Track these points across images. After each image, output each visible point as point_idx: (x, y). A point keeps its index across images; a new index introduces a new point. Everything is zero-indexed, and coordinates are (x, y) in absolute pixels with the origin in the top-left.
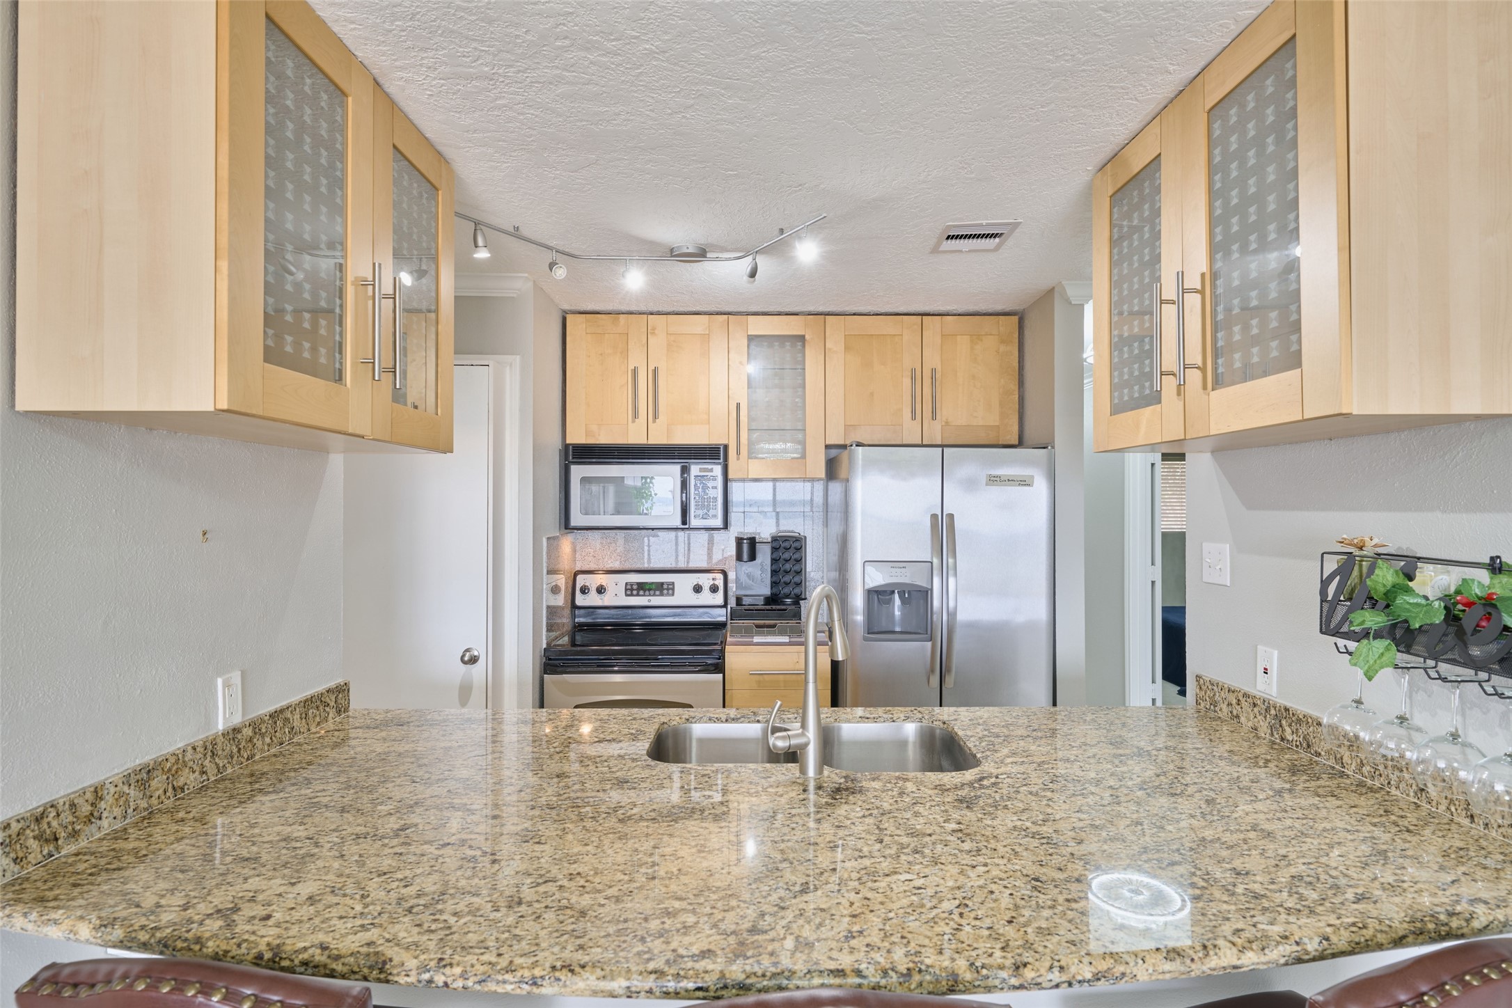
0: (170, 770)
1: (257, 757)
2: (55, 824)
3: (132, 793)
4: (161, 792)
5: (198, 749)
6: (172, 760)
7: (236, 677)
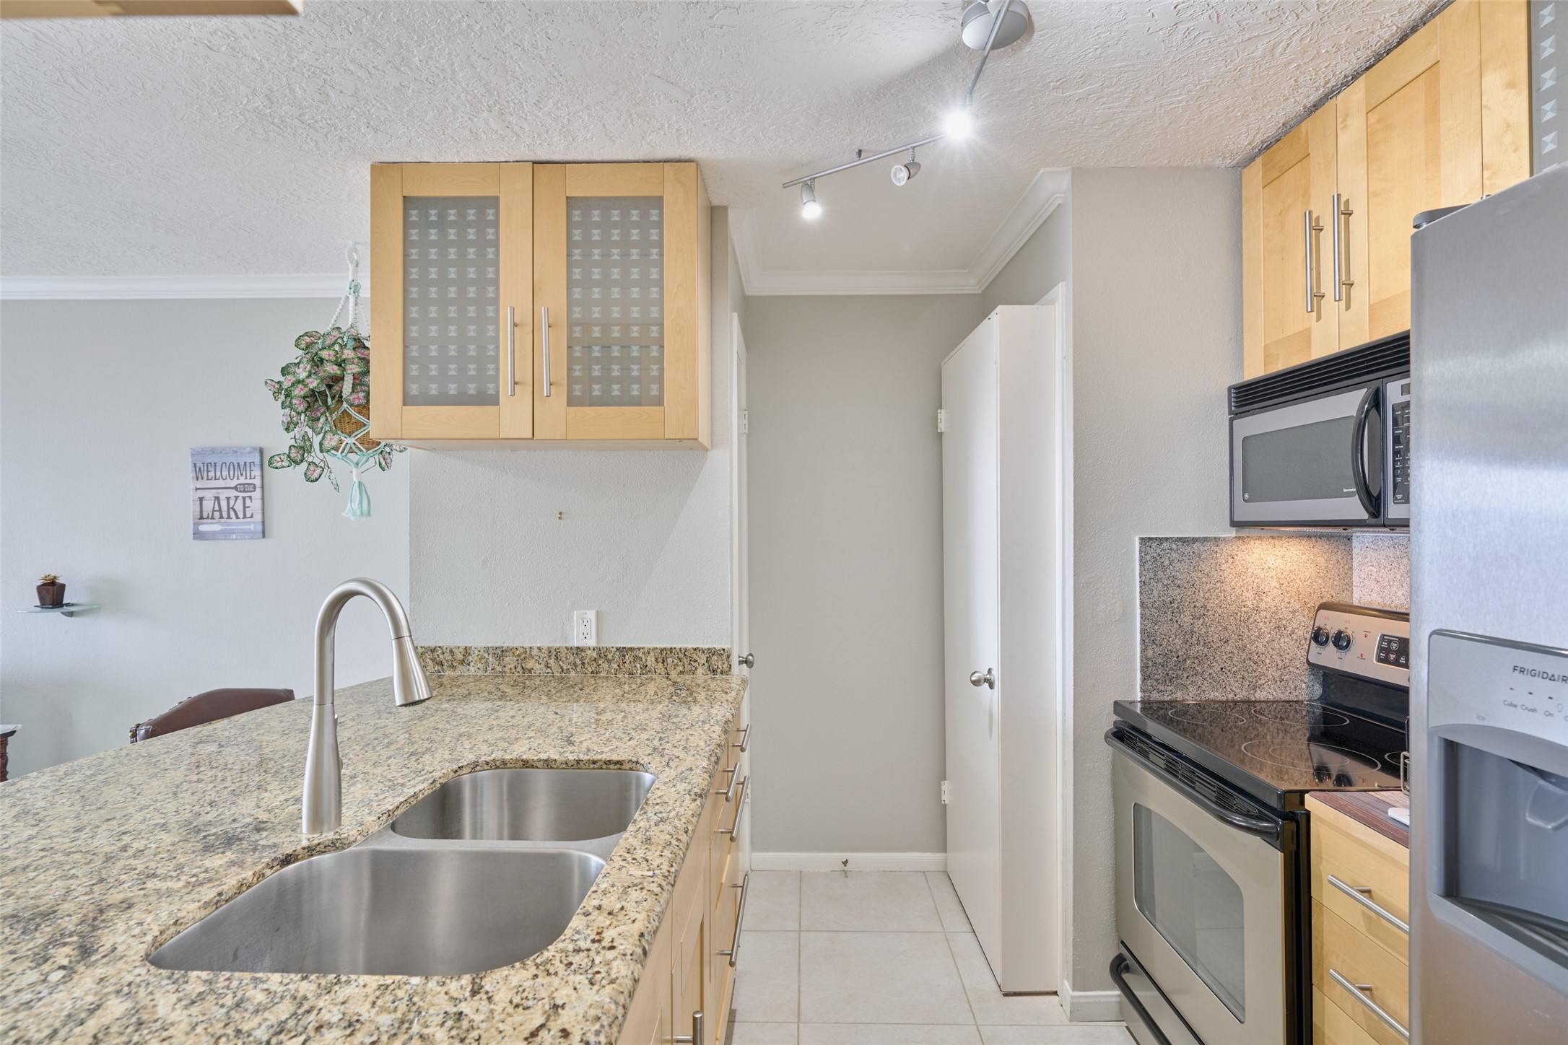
0: (519, 655)
1: (602, 674)
2: (441, 656)
3: (490, 659)
4: (512, 666)
5: (543, 651)
6: (522, 650)
7: (591, 615)
